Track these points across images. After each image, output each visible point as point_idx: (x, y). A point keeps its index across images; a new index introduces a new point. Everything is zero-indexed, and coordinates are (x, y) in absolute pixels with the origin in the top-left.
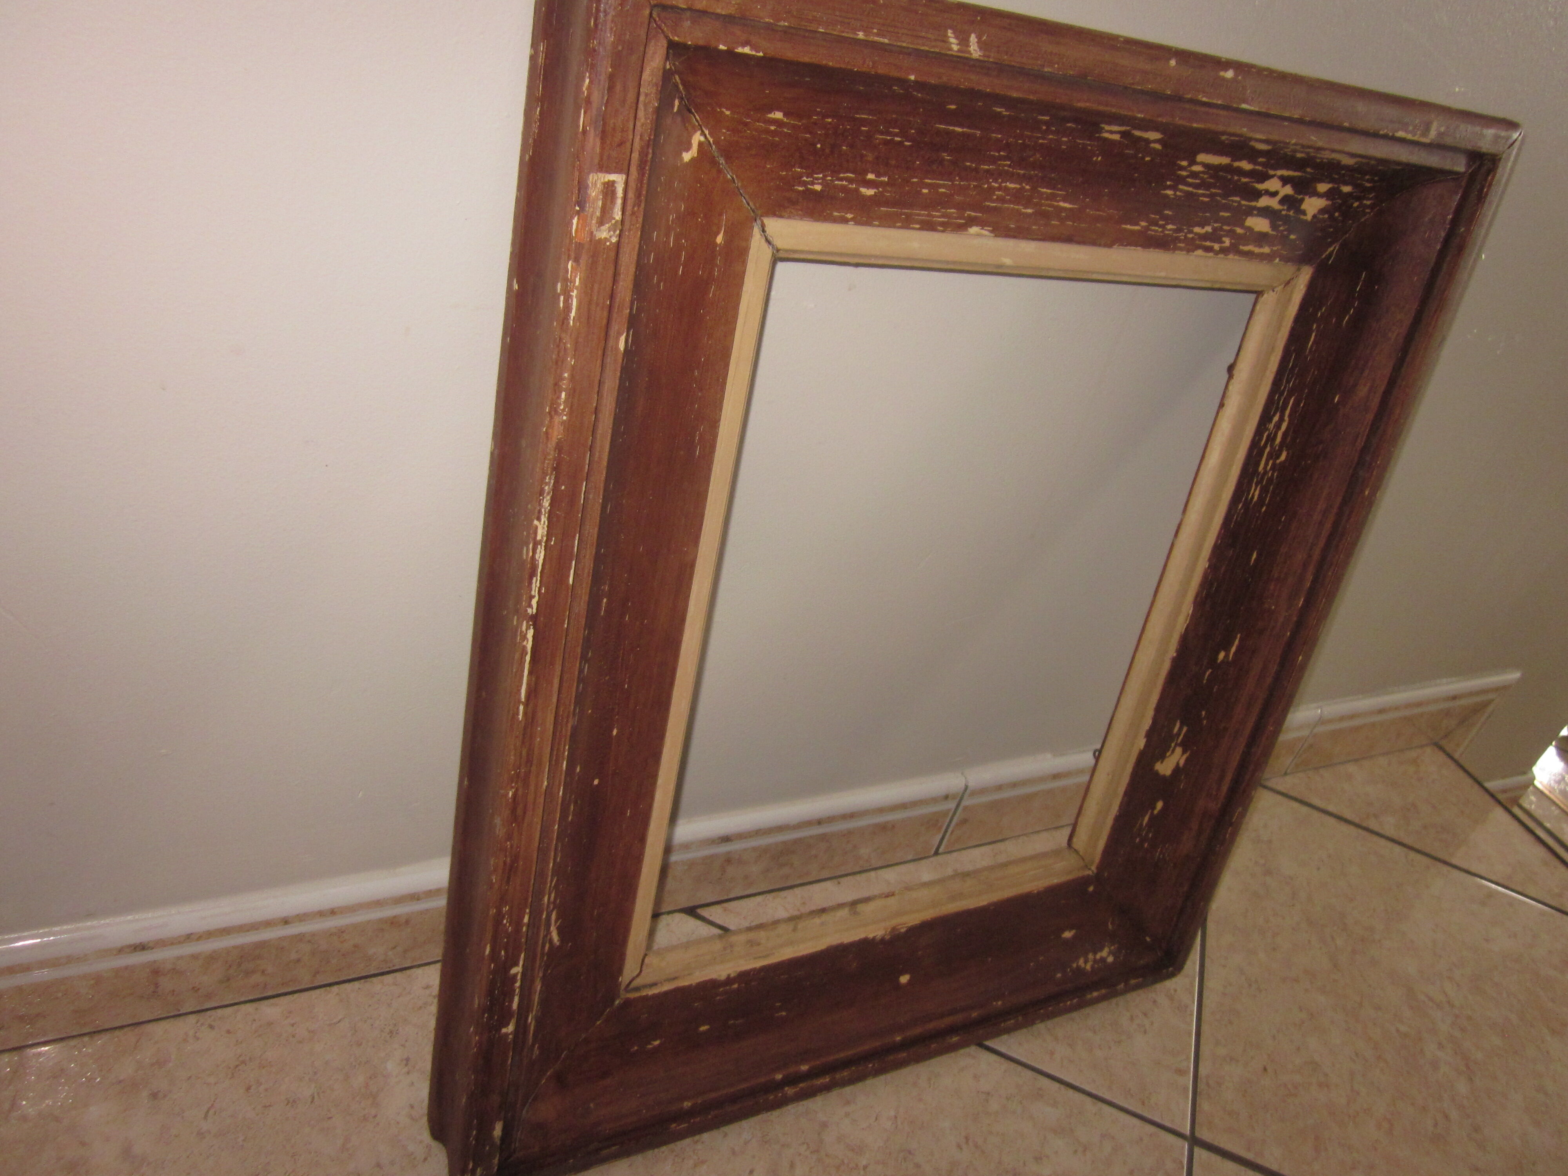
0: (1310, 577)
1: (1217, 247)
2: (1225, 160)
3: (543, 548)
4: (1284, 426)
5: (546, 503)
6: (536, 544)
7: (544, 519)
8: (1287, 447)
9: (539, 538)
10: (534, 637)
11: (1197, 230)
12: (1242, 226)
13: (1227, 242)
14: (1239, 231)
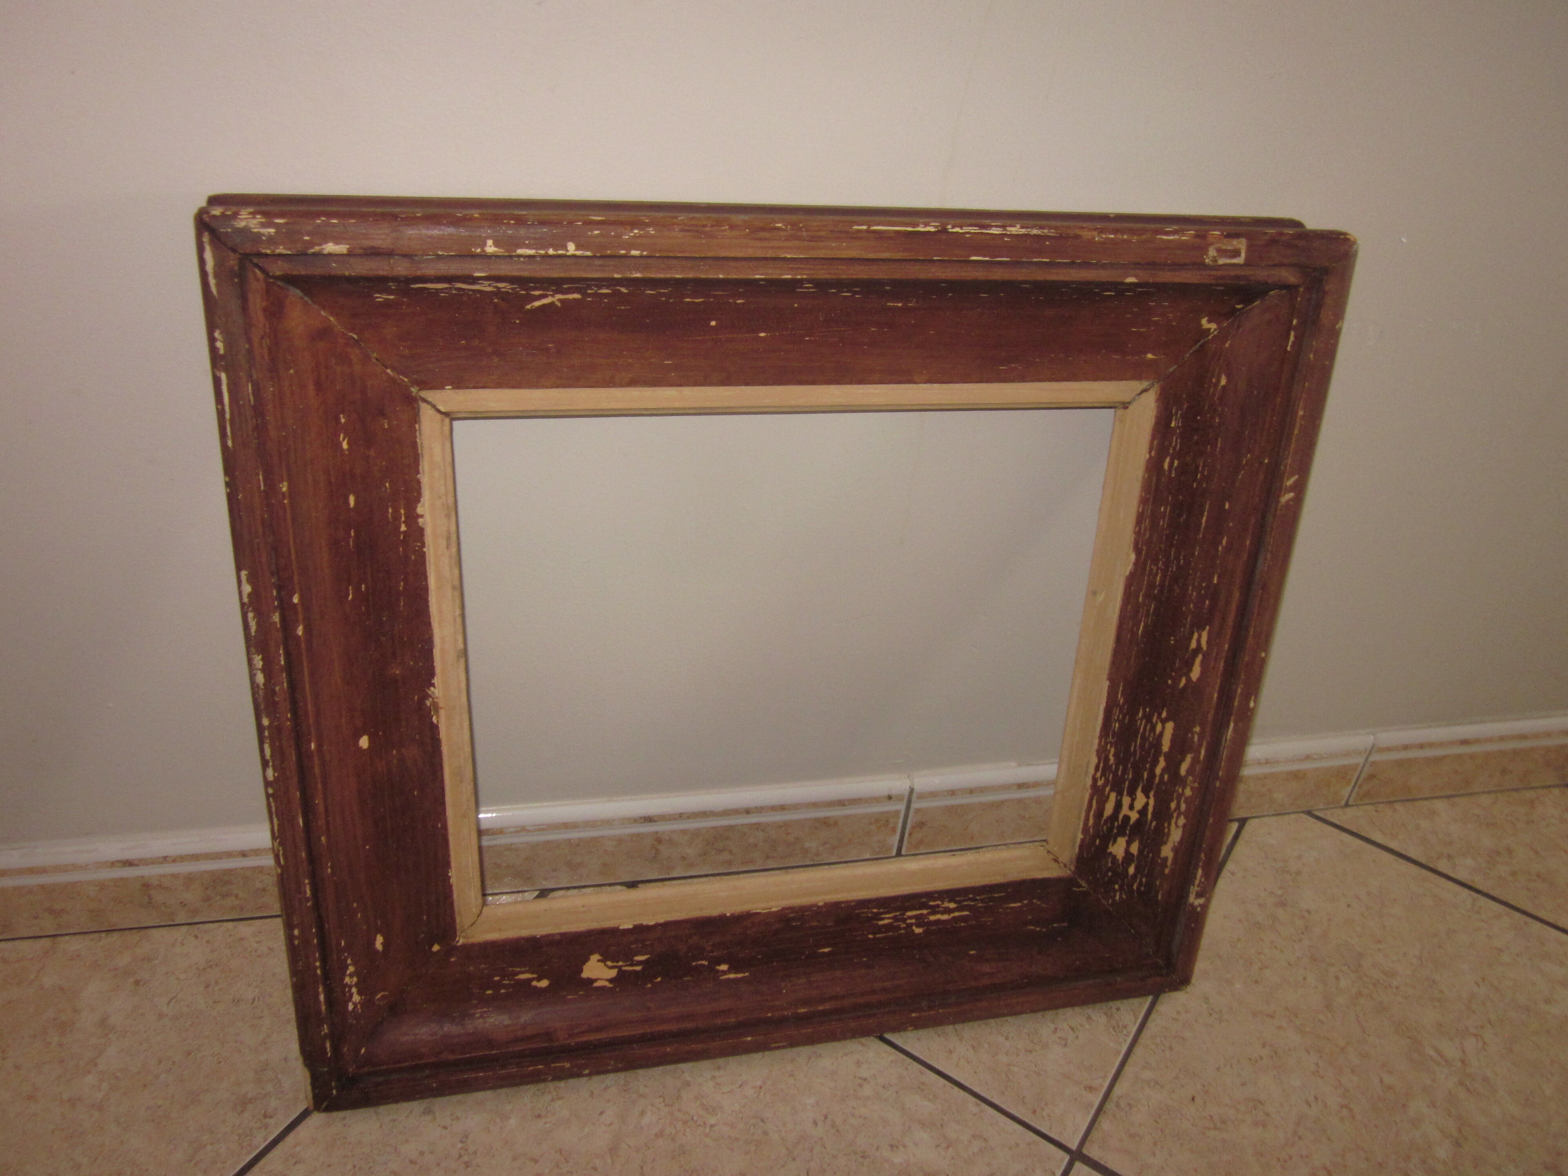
0: (827, 1006)
1: (1099, 775)
2: (1166, 747)
3: (1002, 232)
4: (945, 917)
5: (1035, 232)
6: (1004, 227)
7: (1023, 231)
8: (927, 929)
9: (1009, 229)
10: (929, 232)
11: (1113, 750)
12: (1111, 790)
13: (1100, 783)
14: (1108, 789)
